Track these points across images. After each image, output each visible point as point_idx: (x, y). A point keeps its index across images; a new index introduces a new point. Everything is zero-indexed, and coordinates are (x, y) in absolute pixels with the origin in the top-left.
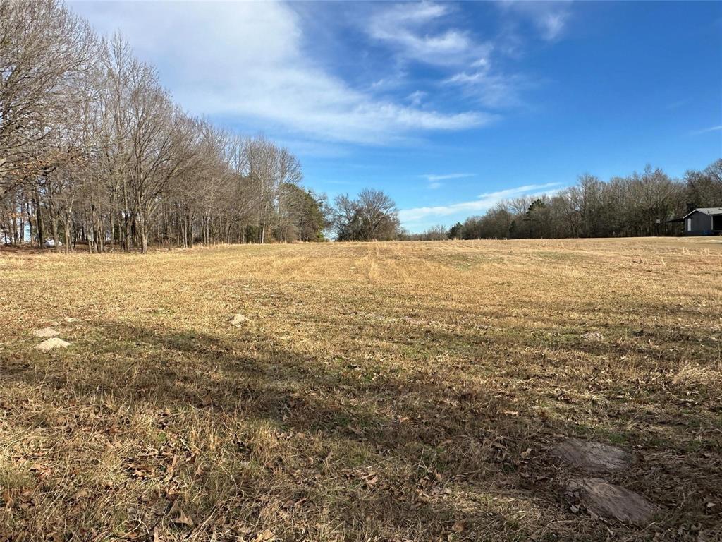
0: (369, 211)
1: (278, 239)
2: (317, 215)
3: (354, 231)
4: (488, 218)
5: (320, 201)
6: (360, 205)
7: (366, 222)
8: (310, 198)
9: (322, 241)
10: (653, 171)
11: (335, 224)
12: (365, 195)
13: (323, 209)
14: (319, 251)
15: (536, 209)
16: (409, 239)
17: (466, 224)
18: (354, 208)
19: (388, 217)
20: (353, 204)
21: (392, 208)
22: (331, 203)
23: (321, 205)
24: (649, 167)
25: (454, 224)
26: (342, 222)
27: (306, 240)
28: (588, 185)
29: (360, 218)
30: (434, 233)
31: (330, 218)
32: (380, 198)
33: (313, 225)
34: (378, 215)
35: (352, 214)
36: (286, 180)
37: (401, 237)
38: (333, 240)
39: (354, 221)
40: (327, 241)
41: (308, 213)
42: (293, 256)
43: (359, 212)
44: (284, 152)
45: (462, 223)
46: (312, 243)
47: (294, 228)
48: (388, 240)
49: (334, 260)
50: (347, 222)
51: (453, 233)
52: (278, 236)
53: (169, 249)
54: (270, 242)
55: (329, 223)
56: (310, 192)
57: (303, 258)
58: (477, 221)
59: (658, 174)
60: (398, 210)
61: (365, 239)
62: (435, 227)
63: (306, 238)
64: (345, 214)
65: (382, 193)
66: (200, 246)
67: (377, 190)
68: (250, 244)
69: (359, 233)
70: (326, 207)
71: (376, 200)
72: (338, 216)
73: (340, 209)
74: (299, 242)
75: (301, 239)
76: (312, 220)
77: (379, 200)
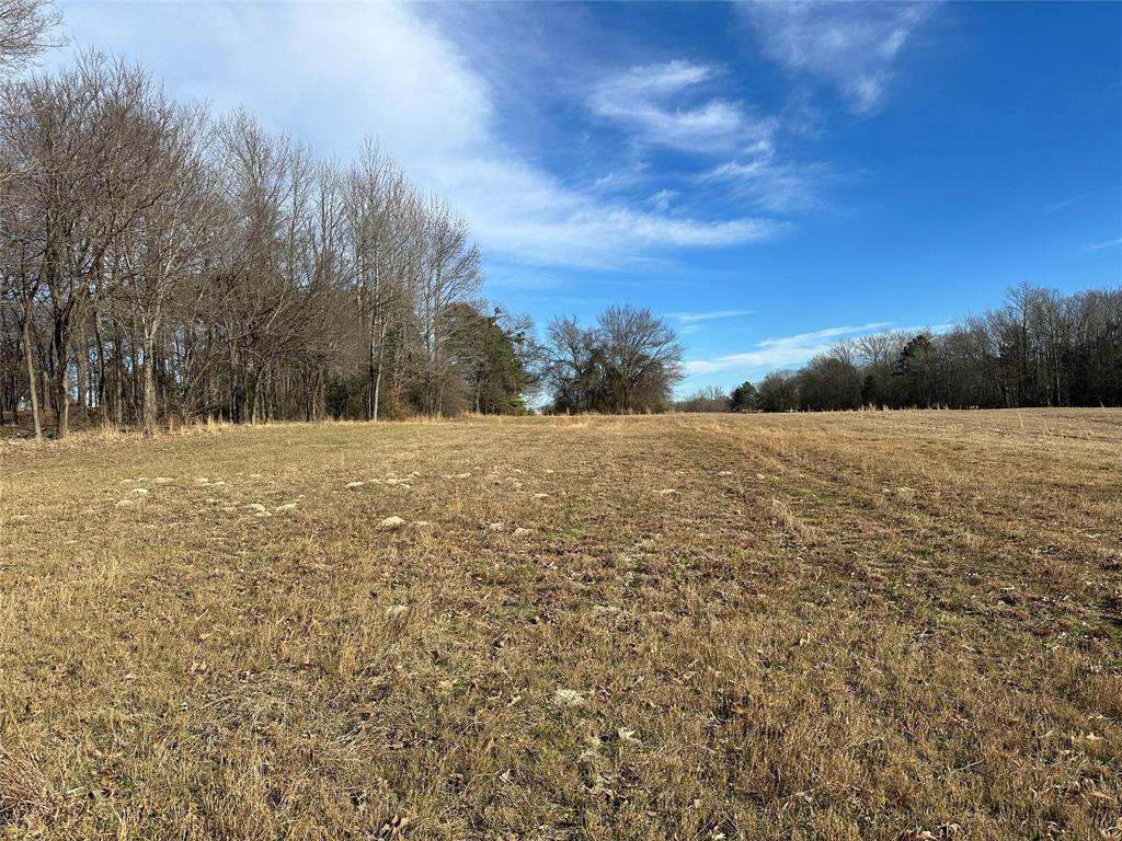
3: (588, 393)
5: (518, 332)
6: (600, 338)
7: (613, 374)
9: (521, 414)
11: (549, 379)
12: (610, 319)
17: (763, 385)
18: (587, 347)
19: (659, 363)
20: (587, 337)
22: (541, 336)
23: (519, 340)
25: (740, 384)
26: (564, 373)
27: (490, 411)
29: (600, 367)
31: (538, 366)
32: (644, 325)
33: (504, 381)
34: (638, 361)
38: (543, 412)
39: (589, 372)
40: (531, 412)
41: (495, 357)
43: (597, 355)
45: (753, 383)
47: (463, 383)
51: (741, 400)
52: (420, 401)
56: (497, 311)
62: (704, 389)
63: (487, 406)
64: (570, 357)
65: (648, 315)
67: (637, 307)
68: (341, 422)
69: (600, 396)
70: (531, 344)
71: (634, 329)
72: (556, 362)
73: (560, 347)
74: (473, 415)
75: (478, 409)
76: (503, 370)
77: (642, 328)
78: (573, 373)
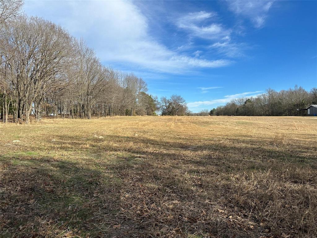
0: (174, 103)
1: (138, 114)
2: (153, 105)
3: (168, 112)
4: (227, 107)
5: (155, 99)
6: (171, 101)
7: (173, 108)
8: (151, 98)
9: (155, 116)
10: (298, 88)
11: (161, 109)
12: (173, 97)
13: (156, 102)
14: (154, 120)
15: (248, 103)
16: (192, 115)
17: (217, 109)
18: (168, 102)
19: (182, 106)
21: (184, 103)
22: (159, 100)
24: (296, 86)
25: (212, 109)
26: (164, 108)
27: (148, 115)
28: (271, 93)
29: (171, 106)
30: (203, 112)
31: (159, 106)
32: (179, 98)
33: (152, 109)
34: (178, 105)
35: (168, 105)
36: (141, 91)
37: (189, 114)
39: (169, 108)
40: (157, 115)
41: (150, 104)
42: (145, 121)
43: (170, 104)
44: (141, 80)
45: (215, 108)
46: (151, 116)
47: (144, 110)
48: (182, 115)
49: (159, 123)
50: (165, 108)
51: (212, 113)
53: (98, 118)
54: (135, 116)
55: (158, 108)
56: (151, 95)
57: (149, 122)
58: (222, 108)
59: (300, 89)
60: (187, 103)
61: (173, 115)
62: (204, 110)
64: (165, 105)
65: (180, 96)
66: (109, 117)
67: (178, 95)
68: (127, 116)
69: (170, 112)
71: (177, 99)
72: (162, 105)
73: (163, 102)
76: (151, 107)
77: (179, 99)
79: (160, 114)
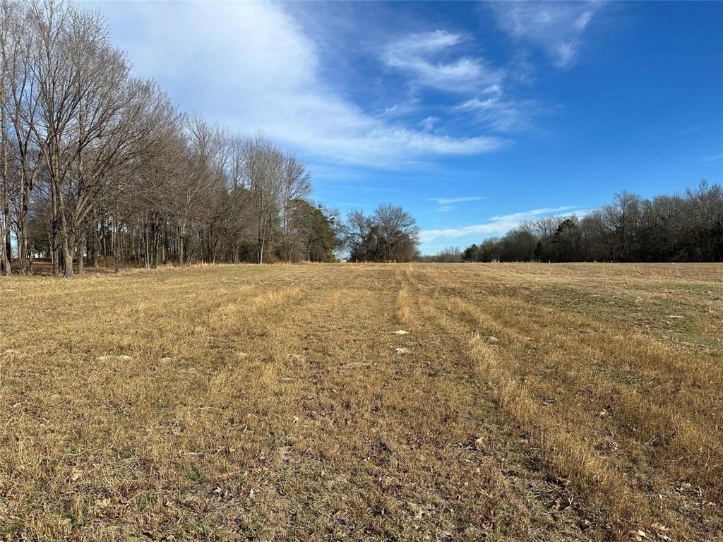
0: (385, 229)
1: (281, 259)
2: (328, 233)
3: (369, 251)
4: (508, 239)
5: (331, 217)
6: (376, 222)
7: (382, 241)
8: (320, 214)
9: (333, 262)
10: (710, 187)
11: (348, 243)
12: (380, 211)
13: (335, 226)
15: (567, 230)
17: (483, 246)
18: (369, 226)
19: (407, 236)
20: (368, 221)
21: (412, 226)
22: (344, 219)
23: (332, 222)
24: (704, 183)
25: (469, 245)
26: (356, 240)
27: (315, 260)
28: (628, 204)
29: (376, 237)
30: (447, 254)
31: (341, 236)
32: (399, 215)
33: (323, 244)
34: (396, 234)
35: (367, 232)
38: (345, 261)
39: (369, 240)
40: (339, 261)
41: (318, 231)
43: (374, 230)
44: (292, 161)
45: (477, 245)
47: (302, 246)
48: (406, 260)
52: (281, 255)
54: (271, 262)
55: (341, 242)
56: (320, 206)
58: (494, 242)
59: (715, 190)
60: (420, 229)
61: (381, 259)
62: (449, 248)
63: (314, 258)
64: (359, 232)
65: (401, 210)
67: (395, 206)
69: (375, 253)
70: (338, 224)
71: (393, 217)
72: (351, 234)
73: (353, 226)
74: (306, 262)
75: (309, 259)
76: (323, 238)
77: (398, 217)
78: (361, 240)
79: (346, 259)
